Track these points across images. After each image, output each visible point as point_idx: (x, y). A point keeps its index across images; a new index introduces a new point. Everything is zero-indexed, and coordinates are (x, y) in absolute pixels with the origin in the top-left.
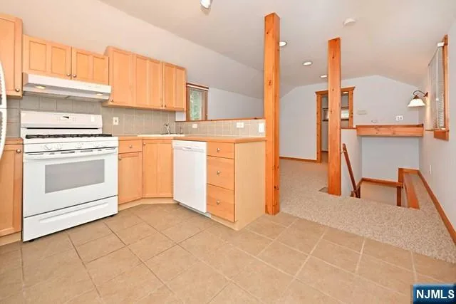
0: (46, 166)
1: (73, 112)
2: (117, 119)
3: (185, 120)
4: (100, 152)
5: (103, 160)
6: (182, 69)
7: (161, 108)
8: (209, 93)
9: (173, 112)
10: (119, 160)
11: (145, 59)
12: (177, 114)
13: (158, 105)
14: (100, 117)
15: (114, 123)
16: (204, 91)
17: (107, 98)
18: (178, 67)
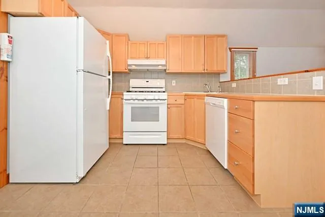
0: (132, 107)
1: (151, 79)
2: (175, 81)
3: (229, 80)
4: (156, 102)
5: (158, 107)
6: (223, 36)
7: (203, 72)
8: (257, 53)
9: (217, 74)
10: (168, 108)
11: (190, 36)
12: (221, 75)
13: (200, 69)
14: (164, 80)
15: (173, 85)
16: (252, 52)
17: (165, 68)
18: (219, 36)
